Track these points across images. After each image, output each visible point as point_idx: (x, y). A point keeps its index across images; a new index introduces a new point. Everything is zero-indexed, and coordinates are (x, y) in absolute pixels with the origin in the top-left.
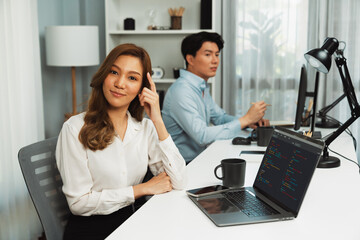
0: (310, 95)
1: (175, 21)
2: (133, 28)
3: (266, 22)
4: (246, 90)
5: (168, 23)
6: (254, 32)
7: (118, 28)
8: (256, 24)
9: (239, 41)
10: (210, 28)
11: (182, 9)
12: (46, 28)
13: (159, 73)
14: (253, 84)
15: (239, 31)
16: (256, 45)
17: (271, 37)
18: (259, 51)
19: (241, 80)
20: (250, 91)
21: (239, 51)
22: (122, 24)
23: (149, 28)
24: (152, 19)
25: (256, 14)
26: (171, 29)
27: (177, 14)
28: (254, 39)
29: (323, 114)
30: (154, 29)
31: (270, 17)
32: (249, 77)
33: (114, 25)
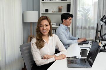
0: (99, 31)
1: (60, 10)
2: (48, 12)
3: (86, 10)
4: (80, 29)
5: (58, 11)
6: (82, 13)
7: (44, 12)
8: (83, 11)
9: (78, 15)
10: (70, 12)
11: (62, 7)
12: (24, 12)
13: (55, 24)
14: (81, 28)
15: (78, 13)
16: (83, 17)
17: (87, 14)
18: (84, 18)
19: (78, 27)
20: (81, 30)
21: (78, 18)
22: (45, 11)
23: (52, 12)
24: (53, 9)
25: (83, 8)
26: (59, 12)
27: (60, 8)
28: (82, 15)
29: (102, 37)
30: (54, 12)
31: (87, 9)
32: (80, 26)
33: (43, 11)
